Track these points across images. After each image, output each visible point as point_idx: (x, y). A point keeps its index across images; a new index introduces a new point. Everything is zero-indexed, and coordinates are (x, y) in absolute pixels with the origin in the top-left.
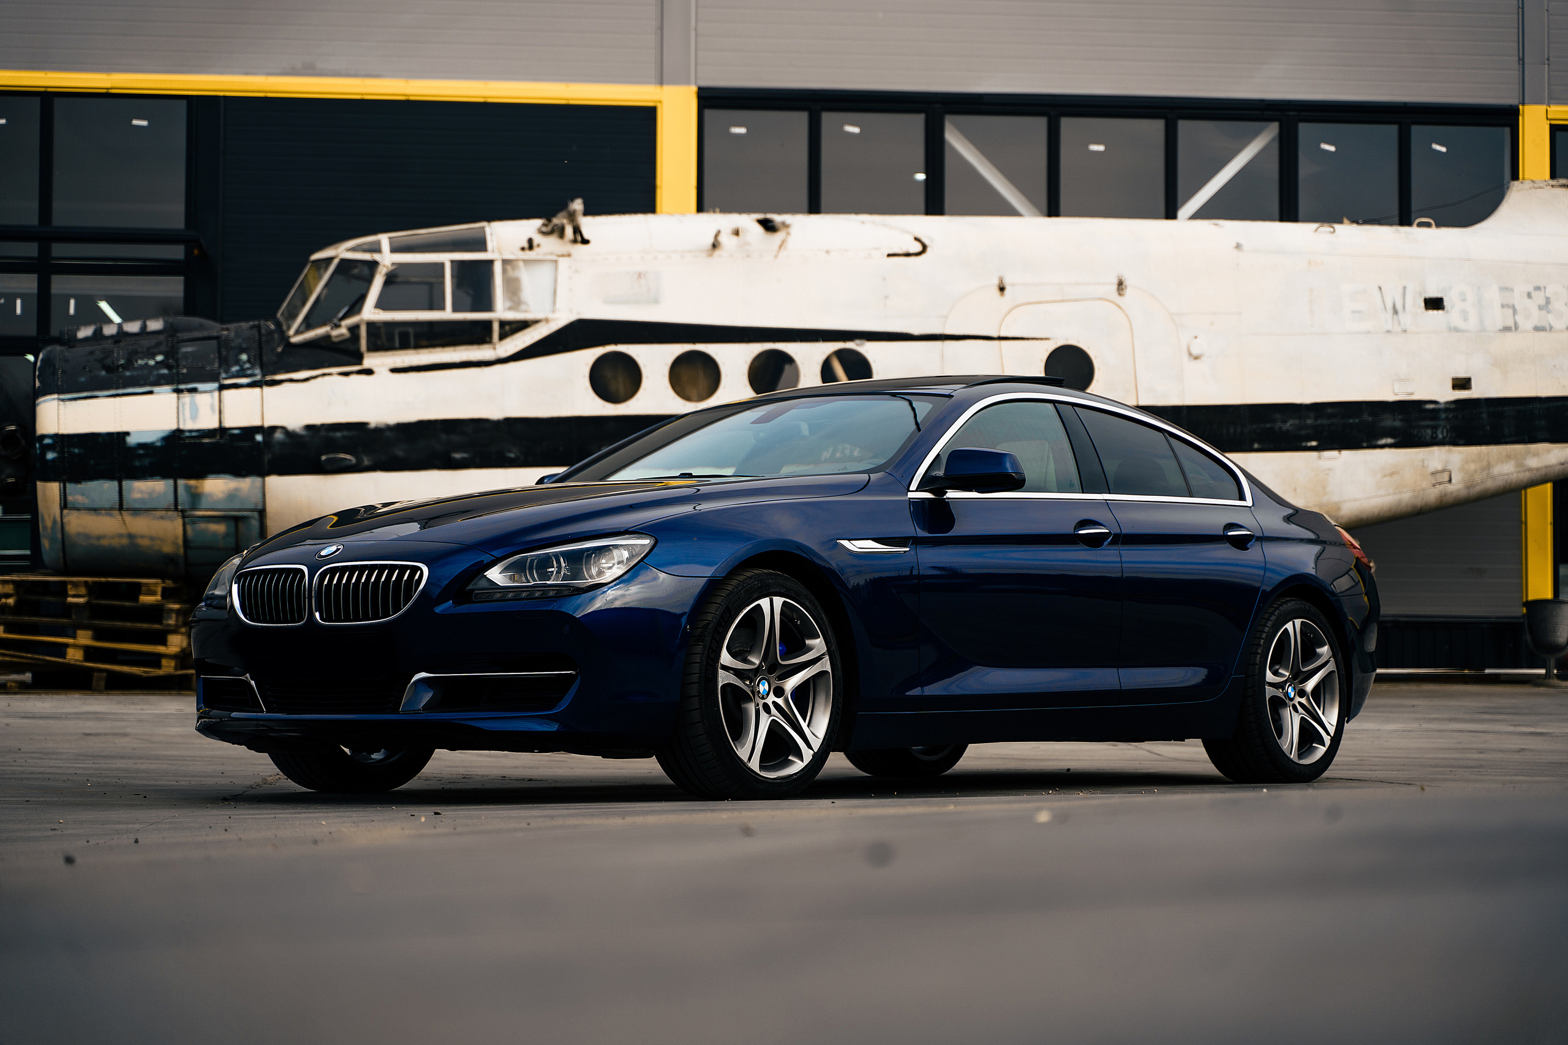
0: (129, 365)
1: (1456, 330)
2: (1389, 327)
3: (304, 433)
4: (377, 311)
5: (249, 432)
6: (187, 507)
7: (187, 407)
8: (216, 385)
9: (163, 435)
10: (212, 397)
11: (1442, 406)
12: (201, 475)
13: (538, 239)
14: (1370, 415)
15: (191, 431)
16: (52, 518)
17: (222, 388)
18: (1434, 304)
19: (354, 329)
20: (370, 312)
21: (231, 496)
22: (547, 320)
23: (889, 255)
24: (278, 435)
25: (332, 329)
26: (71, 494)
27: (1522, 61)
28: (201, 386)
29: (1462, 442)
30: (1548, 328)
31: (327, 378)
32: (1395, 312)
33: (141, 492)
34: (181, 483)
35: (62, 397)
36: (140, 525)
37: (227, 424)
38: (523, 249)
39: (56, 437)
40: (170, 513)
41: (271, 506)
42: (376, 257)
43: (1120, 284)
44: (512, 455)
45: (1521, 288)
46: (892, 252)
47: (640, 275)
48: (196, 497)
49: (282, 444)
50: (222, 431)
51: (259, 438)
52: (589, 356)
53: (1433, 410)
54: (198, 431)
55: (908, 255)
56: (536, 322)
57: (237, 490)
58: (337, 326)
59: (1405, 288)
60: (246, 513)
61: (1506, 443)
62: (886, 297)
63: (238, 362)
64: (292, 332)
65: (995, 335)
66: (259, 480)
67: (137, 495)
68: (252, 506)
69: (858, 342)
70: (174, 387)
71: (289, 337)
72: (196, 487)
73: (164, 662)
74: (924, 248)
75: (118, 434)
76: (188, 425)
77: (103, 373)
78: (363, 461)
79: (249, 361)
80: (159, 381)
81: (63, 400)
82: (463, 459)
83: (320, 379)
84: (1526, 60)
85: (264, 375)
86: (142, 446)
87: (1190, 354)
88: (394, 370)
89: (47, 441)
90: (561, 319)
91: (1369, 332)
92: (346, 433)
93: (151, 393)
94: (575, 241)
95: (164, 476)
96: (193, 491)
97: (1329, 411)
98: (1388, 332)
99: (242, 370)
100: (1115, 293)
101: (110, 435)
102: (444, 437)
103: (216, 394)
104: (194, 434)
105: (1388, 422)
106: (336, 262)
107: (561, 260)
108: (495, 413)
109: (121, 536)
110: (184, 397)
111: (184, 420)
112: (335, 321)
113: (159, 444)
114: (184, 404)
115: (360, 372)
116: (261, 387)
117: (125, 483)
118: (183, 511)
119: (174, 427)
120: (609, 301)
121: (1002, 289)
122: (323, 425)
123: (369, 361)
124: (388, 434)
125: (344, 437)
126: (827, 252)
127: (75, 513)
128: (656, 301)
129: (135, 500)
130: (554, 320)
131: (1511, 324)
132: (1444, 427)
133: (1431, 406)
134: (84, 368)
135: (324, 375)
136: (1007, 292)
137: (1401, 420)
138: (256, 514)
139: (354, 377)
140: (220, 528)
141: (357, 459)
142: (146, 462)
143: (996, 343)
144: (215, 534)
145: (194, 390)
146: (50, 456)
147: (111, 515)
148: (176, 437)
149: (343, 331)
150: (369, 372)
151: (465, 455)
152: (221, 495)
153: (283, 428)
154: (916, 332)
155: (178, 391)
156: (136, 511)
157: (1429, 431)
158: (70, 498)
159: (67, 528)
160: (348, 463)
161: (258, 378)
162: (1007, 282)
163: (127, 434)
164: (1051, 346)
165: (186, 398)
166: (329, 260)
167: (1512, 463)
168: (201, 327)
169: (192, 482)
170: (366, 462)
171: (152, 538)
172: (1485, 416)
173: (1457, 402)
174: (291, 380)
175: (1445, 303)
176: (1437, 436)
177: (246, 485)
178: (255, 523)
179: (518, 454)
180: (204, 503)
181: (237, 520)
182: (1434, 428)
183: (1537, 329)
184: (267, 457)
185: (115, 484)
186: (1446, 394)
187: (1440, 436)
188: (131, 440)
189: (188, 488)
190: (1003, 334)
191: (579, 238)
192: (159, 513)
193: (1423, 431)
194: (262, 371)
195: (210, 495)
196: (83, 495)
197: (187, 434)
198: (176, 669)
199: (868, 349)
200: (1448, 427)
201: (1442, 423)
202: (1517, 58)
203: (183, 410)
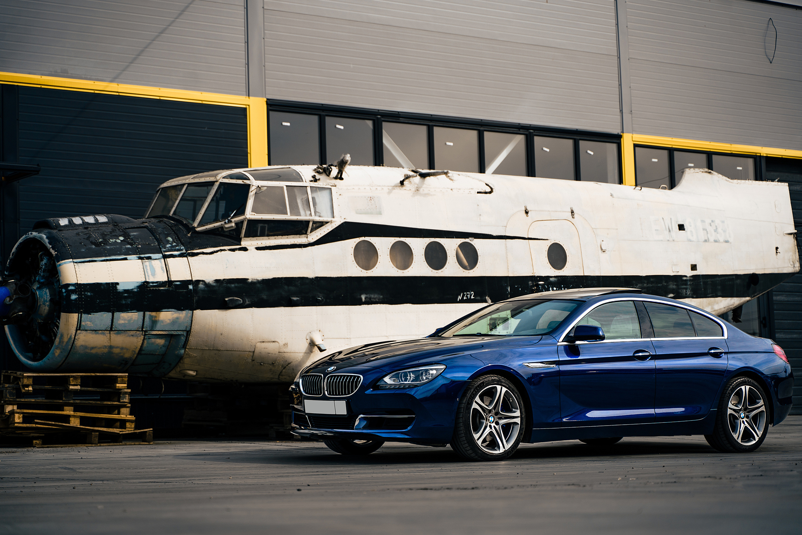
0: (106, 242)
1: (690, 241)
2: (668, 239)
3: (215, 284)
4: (253, 213)
5: (185, 283)
6: (148, 329)
7: (148, 268)
8: (161, 255)
9: (138, 284)
10: (161, 262)
11: (688, 278)
12: (159, 310)
13: (318, 176)
14: (665, 282)
15: (153, 283)
16: (69, 337)
17: (165, 257)
18: (681, 227)
19: (239, 225)
20: (249, 214)
21: (174, 322)
22: (331, 222)
23: (478, 193)
24: (201, 286)
25: (225, 223)
26: (83, 321)
27: (621, 111)
28: (153, 256)
29: (695, 296)
30: (718, 241)
31: (223, 252)
32: (670, 231)
33: (125, 320)
34: (147, 314)
35: (75, 260)
36: (118, 340)
37: (173, 278)
38: (311, 181)
39: (77, 285)
40: (138, 332)
41: (195, 327)
42: (247, 182)
43: (572, 212)
44: (320, 299)
45: (708, 221)
46: (479, 191)
47: (371, 198)
48: (154, 322)
49: (203, 291)
50: (170, 283)
51: (191, 287)
52: (352, 243)
53: (686, 280)
54: (157, 282)
55: (486, 193)
56: (327, 223)
57: (177, 318)
58: (230, 222)
59: (671, 219)
60: (179, 333)
61: (709, 297)
62: (480, 215)
63: (168, 242)
64: (195, 224)
65: (527, 237)
66: (191, 312)
67: (122, 322)
68: (184, 329)
69: (470, 238)
70: (138, 256)
71: (195, 227)
72: (156, 317)
73: (128, 425)
74: (491, 189)
75: (112, 283)
76: (151, 279)
77: (94, 246)
78: (246, 301)
79: (174, 241)
80: (128, 252)
81: (76, 263)
82: (297, 300)
83: (219, 252)
84: (624, 111)
85: (186, 251)
86: (126, 291)
87: (602, 249)
88: (258, 249)
89: (71, 288)
90: (337, 222)
91: (662, 241)
92: (236, 285)
93: (126, 259)
94: (336, 178)
95: (138, 310)
96: (153, 319)
97: (652, 280)
98: (668, 240)
99: (172, 246)
100: (571, 217)
101: (108, 284)
102: (286, 287)
103: (163, 260)
104: (154, 284)
105: (672, 286)
106: (217, 184)
107: (332, 188)
108: (311, 275)
109: (105, 347)
110: (145, 262)
111: (148, 276)
112: (229, 218)
113: (136, 290)
114: (146, 266)
115: (240, 249)
116: (186, 256)
117: (116, 314)
118: (146, 331)
119: (144, 280)
120: (359, 213)
121: (527, 213)
122: (224, 279)
123: (245, 243)
124: (258, 285)
125: (236, 287)
126: (451, 189)
127: (84, 332)
128: (380, 213)
129: (120, 324)
130: (334, 222)
131: (707, 239)
132: (689, 289)
133: (685, 278)
134: (81, 243)
135: (221, 250)
136: (529, 214)
137: (676, 285)
138: (185, 334)
139: (237, 252)
140: (161, 342)
141: (243, 301)
142: (129, 301)
143: (528, 240)
144: (158, 345)
145: (149, 258)
146: (74, 297)
147: (104, 334)
148: (144, 286)
149: (233, 224)
150: (245, 249)
151: (298, 298)
152: (168, 321)
153: (203, 281)
154: (494, 234)
155: (140, 258)
156: (119, 332)
157: (685, 291)
158: (83, 323)
159: (75, 343)
160: (240, 303)
161: (184, 251)
162: (529, 209)
163: (117, 284)
164: (549, 243)
165: (147, 262)
166: (212, 183)
167: (710, 307)
168: (128, 221)
169: (154, 314)
170: (247, 302)
171: (122, 348)
172: (702, 283)
173: (693, 276)
174: (203, 253)
175: (685, 227)
176: (687, 294)
177: (183, 315)
178: (183, 339)
179: (323, 298)
180: (158, 326)
181: (172, 336)
182: (686, 289)
183: (716, 241)
184: (195, 299)
185: (110, 314)
186: (689, 273)
187: (688, 293)
188: (120, 288)
189: (151, 317)
190: (529, 237)
191: (339, 176)
192: (132, 333)
193: (683, 290)
194: (184, 247)
195: (162, 321)
196: (91, 322)
197: (151, 284)
198: (136, 428)
199: (476, 243)
200: (691, 289)
201: (688, 287)
202: (619, 110)
203: (147, 269)
